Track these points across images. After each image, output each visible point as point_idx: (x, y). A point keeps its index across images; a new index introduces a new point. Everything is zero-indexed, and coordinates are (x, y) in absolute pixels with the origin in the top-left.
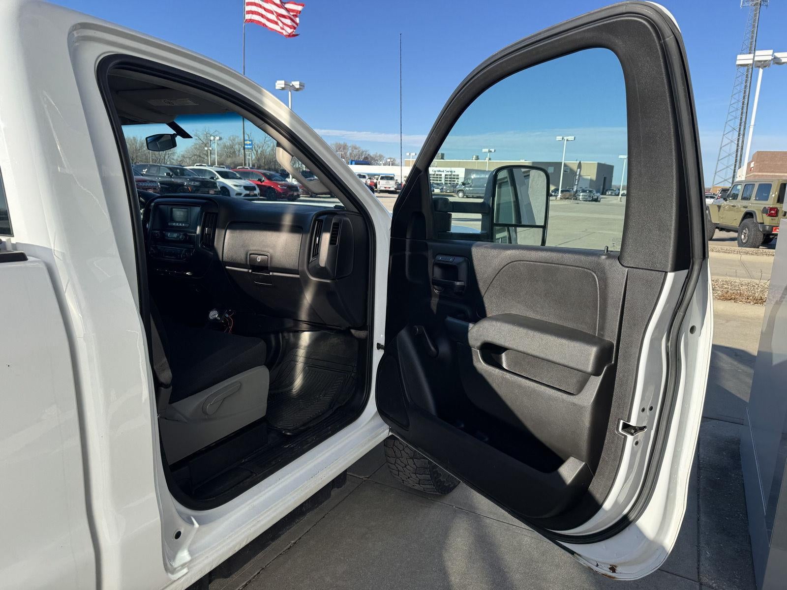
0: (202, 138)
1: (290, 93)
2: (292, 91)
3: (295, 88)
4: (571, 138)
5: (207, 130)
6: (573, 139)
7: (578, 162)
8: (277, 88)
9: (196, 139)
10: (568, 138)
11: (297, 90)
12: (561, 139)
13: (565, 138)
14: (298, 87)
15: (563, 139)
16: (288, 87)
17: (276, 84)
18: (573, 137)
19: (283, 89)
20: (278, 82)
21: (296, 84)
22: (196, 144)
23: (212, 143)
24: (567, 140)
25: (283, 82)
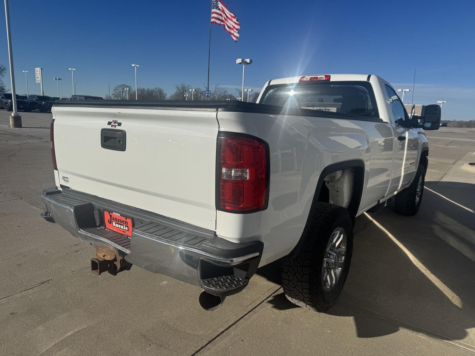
0: (180, 90)
1: (244, 66)
2: (245, 64)
3: (247, 62)
4: (407, 90)
5: (183, 85)
6: (409, 91)
7: (413, 105)
8: (237, 63)
9: (177, 90)
10: (405, 90)
11: (248, 64)
12: (401, 91)
13: (404, 90)
14: (249, 62)
15: (402, 90)
16: (243, 62)
17: (237, 61)
18: (409, 90)
19: (240, 63)
20: (238, 59)
21: (248, 61)
22: (176, 93)
23: (186, 92)
24: (405, 92)
25: (241, 60)
